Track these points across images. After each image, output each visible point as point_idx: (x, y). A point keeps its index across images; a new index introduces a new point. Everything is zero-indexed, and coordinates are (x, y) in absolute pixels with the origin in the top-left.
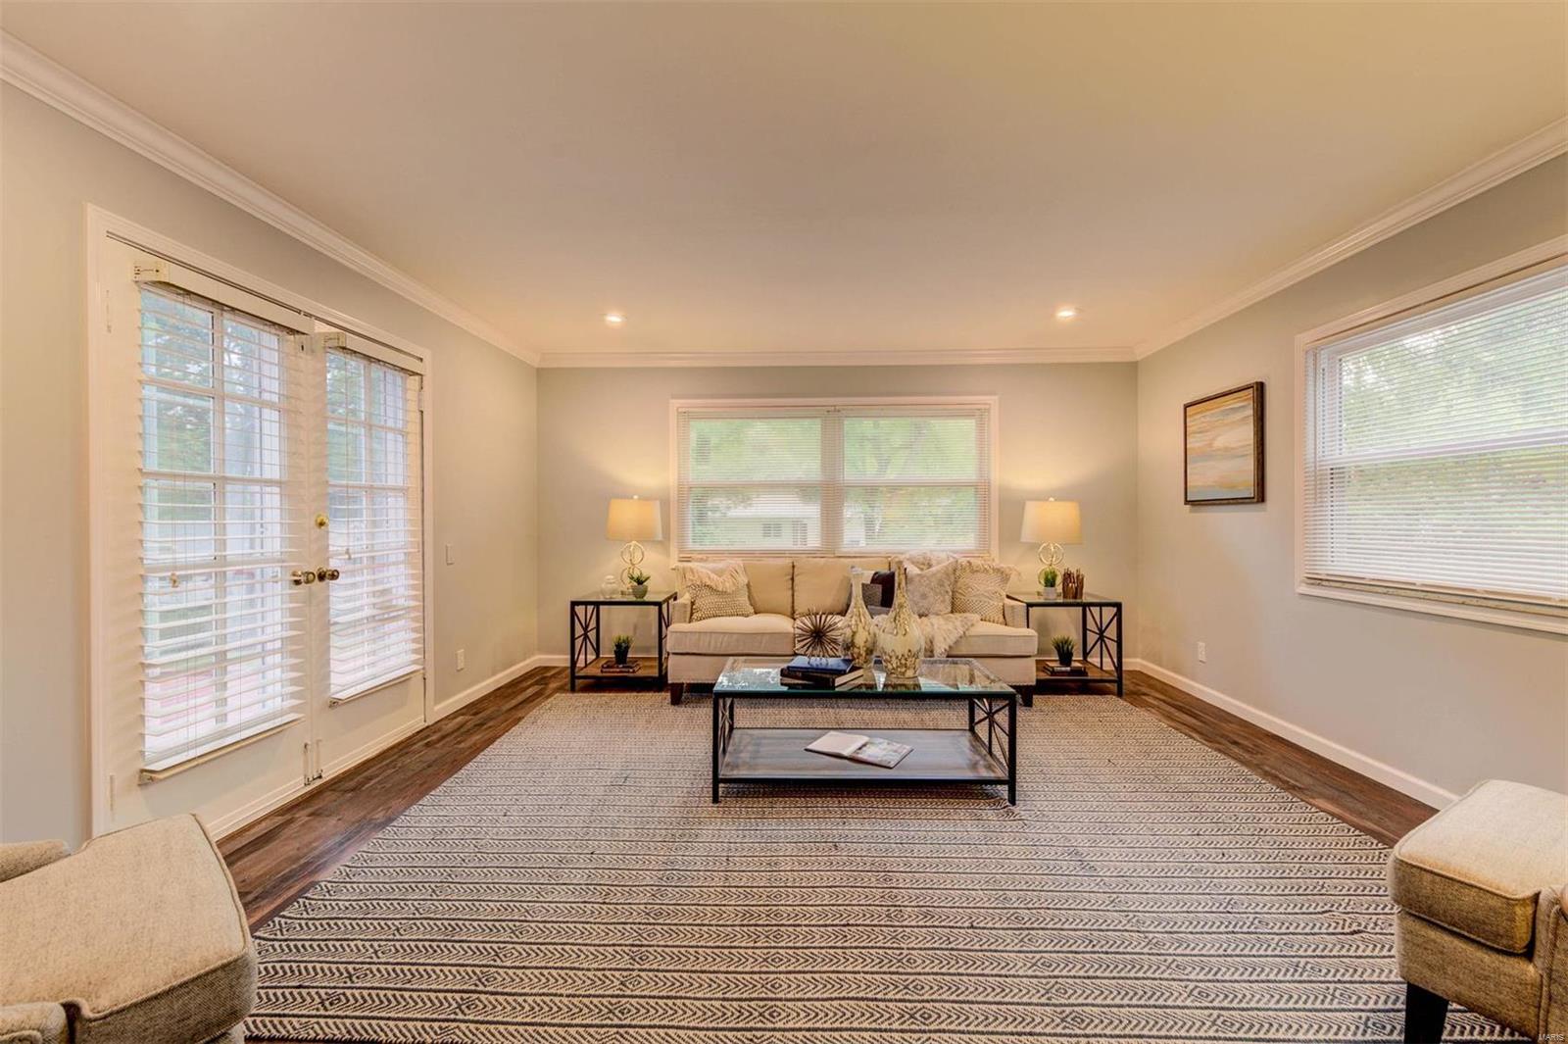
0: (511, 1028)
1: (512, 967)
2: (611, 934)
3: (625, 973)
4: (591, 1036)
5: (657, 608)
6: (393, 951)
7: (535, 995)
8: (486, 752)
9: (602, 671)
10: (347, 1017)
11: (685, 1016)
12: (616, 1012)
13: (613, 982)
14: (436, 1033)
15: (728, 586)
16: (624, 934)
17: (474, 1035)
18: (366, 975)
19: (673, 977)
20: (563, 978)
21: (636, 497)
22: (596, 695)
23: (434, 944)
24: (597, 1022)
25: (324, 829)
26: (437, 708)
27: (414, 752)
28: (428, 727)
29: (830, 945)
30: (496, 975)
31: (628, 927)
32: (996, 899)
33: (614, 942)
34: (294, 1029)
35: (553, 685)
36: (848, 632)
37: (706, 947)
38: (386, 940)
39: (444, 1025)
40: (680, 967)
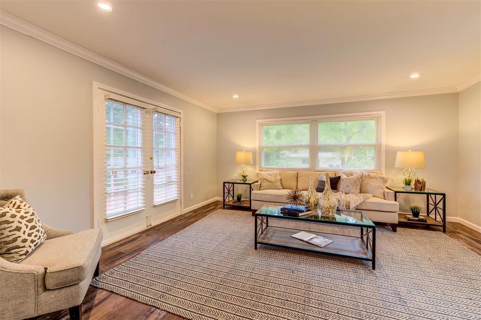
0: (171, 306)
1: (177, 288)
2: (208, 285)
3: (208, 298)
4: (191, 315)
5: (249, 185)
6: (150, 276)
7: (181, 298)
8: (194, 224)
9: (233, 204)
10: (133, 292)
11: (221, 317)
12: (201, 310)
13: (203, 300)
14: (152, 302)
15: (273, 179)
16: (212, 286)
17: (161, 305)
18: (142, 281)
19: (221, 303)
20: (190, 295)
21: (244, 151)
22: (230, 210)
23: (160, 277)
24: (194, 311)
25: (147, 239)
26: (185, 210)
27: (176, 222)
28: (182, 215)
29: (278, 306)
30: (172, 289)
31: (214, 284)
32: (353, 305)
33: (208, 287)
34: (121, 292)
35: (219, 207)
36: (307, 197)
37: (235, 296)
38: (150, 273)
39: (155, 300)
40: (225, 300)
